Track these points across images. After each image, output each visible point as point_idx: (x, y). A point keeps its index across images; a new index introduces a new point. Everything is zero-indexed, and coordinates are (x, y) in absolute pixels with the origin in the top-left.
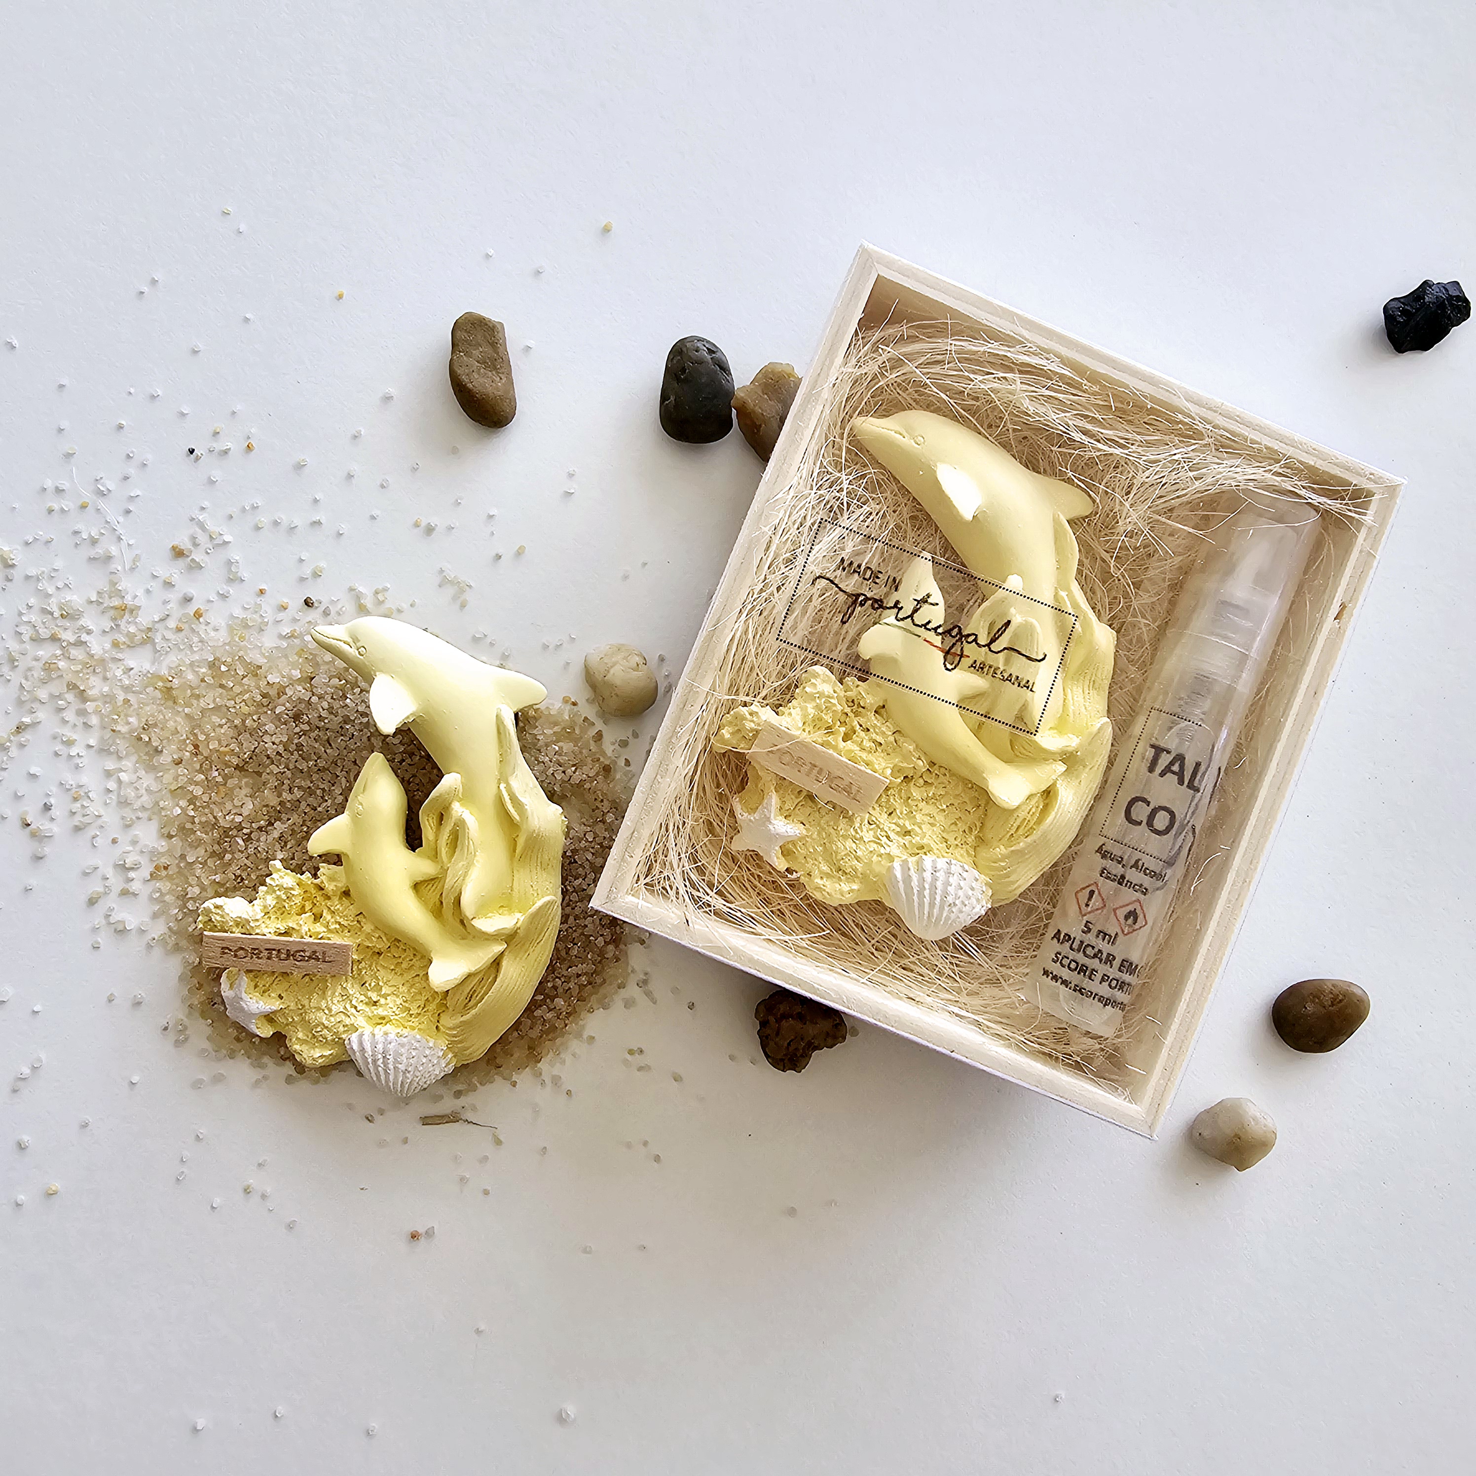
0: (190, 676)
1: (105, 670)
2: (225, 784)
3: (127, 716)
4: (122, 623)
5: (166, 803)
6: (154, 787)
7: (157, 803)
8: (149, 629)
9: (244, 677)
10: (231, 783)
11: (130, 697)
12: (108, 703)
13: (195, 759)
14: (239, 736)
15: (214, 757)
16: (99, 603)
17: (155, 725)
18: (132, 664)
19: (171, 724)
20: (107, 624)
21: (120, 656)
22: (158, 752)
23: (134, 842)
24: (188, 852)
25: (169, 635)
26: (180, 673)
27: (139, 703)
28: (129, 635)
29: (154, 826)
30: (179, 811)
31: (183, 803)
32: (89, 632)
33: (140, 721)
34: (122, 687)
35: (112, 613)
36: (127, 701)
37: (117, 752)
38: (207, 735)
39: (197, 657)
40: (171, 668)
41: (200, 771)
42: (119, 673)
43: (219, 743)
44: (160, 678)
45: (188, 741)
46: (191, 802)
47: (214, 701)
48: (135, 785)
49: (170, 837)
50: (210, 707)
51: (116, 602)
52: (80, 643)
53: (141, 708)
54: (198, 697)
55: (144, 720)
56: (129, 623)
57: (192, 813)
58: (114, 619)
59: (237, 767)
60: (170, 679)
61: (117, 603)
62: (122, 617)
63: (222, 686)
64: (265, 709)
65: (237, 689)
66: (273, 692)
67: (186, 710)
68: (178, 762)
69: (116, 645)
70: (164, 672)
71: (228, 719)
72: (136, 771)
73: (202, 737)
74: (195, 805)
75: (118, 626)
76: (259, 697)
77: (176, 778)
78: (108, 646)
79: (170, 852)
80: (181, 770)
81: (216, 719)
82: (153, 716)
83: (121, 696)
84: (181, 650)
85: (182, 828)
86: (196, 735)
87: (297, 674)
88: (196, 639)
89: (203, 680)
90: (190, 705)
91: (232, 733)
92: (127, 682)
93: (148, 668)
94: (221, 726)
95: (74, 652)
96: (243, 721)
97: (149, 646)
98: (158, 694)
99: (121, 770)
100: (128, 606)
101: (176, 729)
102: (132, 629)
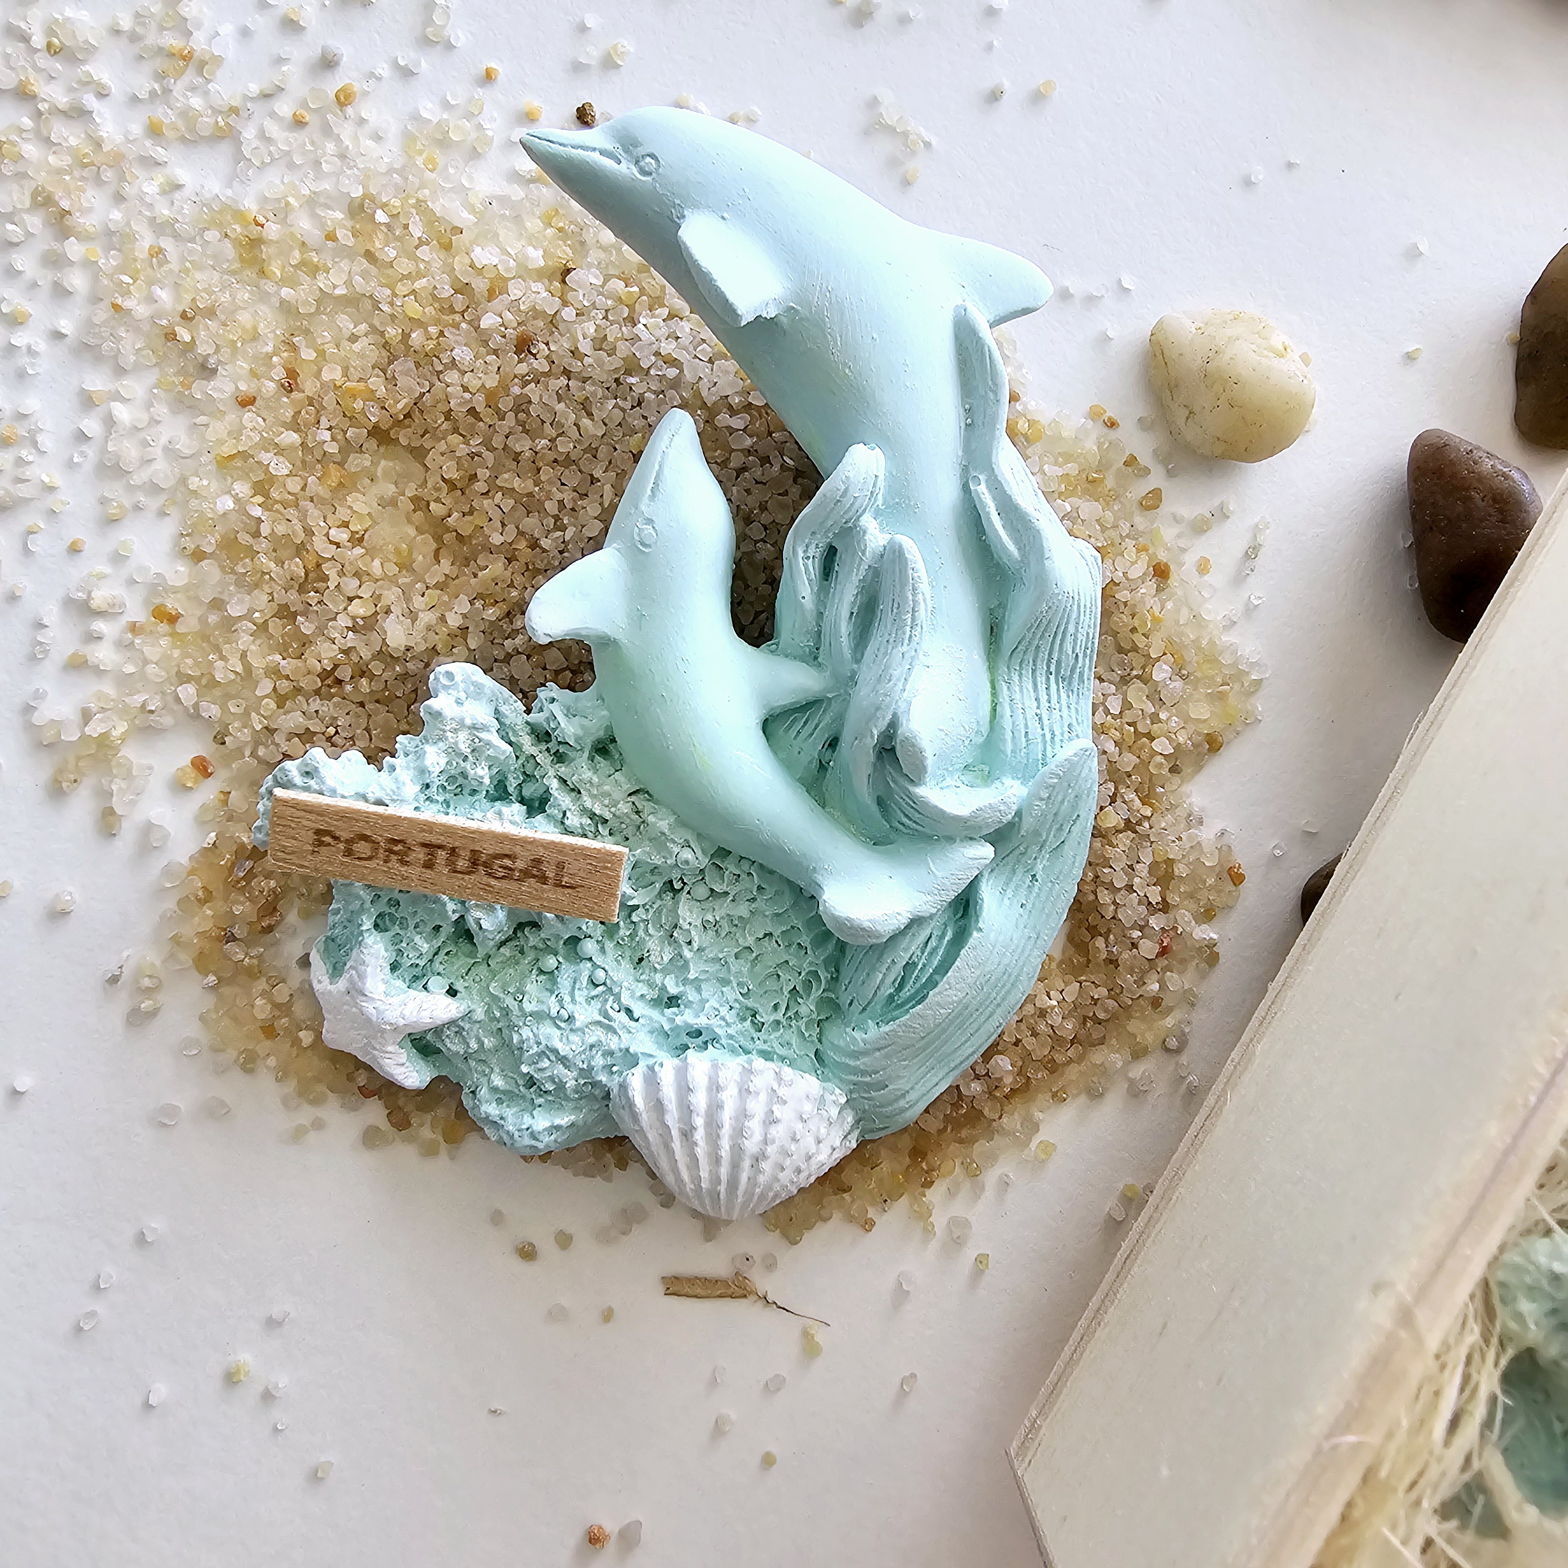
0: (304, 224)
1: (122, 178)
2: (341, 464)
3: (151, 283)
4: (178, 88)
5: (205, 482)
6: (185, 444)
7: (183, 481)
8: (234, 111)
9: (421, 243)
10: (357, 462)
11: (167, 244)
12: (115, 249)
13: (285, 400)
14: (390, 363)
15: (329, 400)
16: (134, 38)
17: (210, 313)
18: (183, 174)
19: (244, 317)
20: (144, 84)
21: (160, 153)
22: (207, 371)
23: (118, 558)
24: (231, 595)
25: (273, 129)
26: (282, 212)
27: (183, 259)
28: (187, 114)
29: (168, 529)
30: (230, 504)
31: (242, 488)
32: (102, 94)
33: (178, 298)
34: (152, 221)
35: (159, 63)
36: (158, 253)
37: (116, 357)
38: (321, 354)
39: (326, 186)
40: (266, 199)
41: (294, 426)
42: (151, 188)
43: (345, 374)
44: (239, 215)
45: (275, 359)
46: (261, 488)
47: (349, 283)
48: (142, 434)
49: (198, 556)
50: (338, 292)
51: (172, 41)
52: (79, 114)
53: (187, 271)
54: (314, 270)
55: (188, 297)
56: (193, 89)
57: (257, 512)
58: (160, 76)
59: (376, 432)
60: (261, 220)
61: (174, 42)
62: (180, 73)
63: (370, 256)
64: (458, 317)
65: (405, 266)
66: (480, 285)
67: (285, 292)
68: (246, 402)
69: (154, 131)
70: (250, 205)
71: (372, 326)
72: (149, 405)
73: (308, 354)
74: (267, 496)
75: (167, 91)
76: (447, 292)
77: (237, 433)
78: (137, 129)
79: (190, 591)
80: (249, 417)
81: (345, 322)
82: (210, 293)
83: (146, 240)
84: (291, 166)
85: (230, 545)
86: (294, 348)
87: (536, 257)
88: (330, 147)
89: (331, 237)
90: (293, 283)
91: (375, 355)
92: (166, 212)
93: (217, 190)
94: (354, 338)
95: (62, 131)
96: (406, 336)
97: (225, 148)
98: (229, 249)
99: (117, 397)
100: (196, 55)
101: (255, 328)
102: (196, 102)
